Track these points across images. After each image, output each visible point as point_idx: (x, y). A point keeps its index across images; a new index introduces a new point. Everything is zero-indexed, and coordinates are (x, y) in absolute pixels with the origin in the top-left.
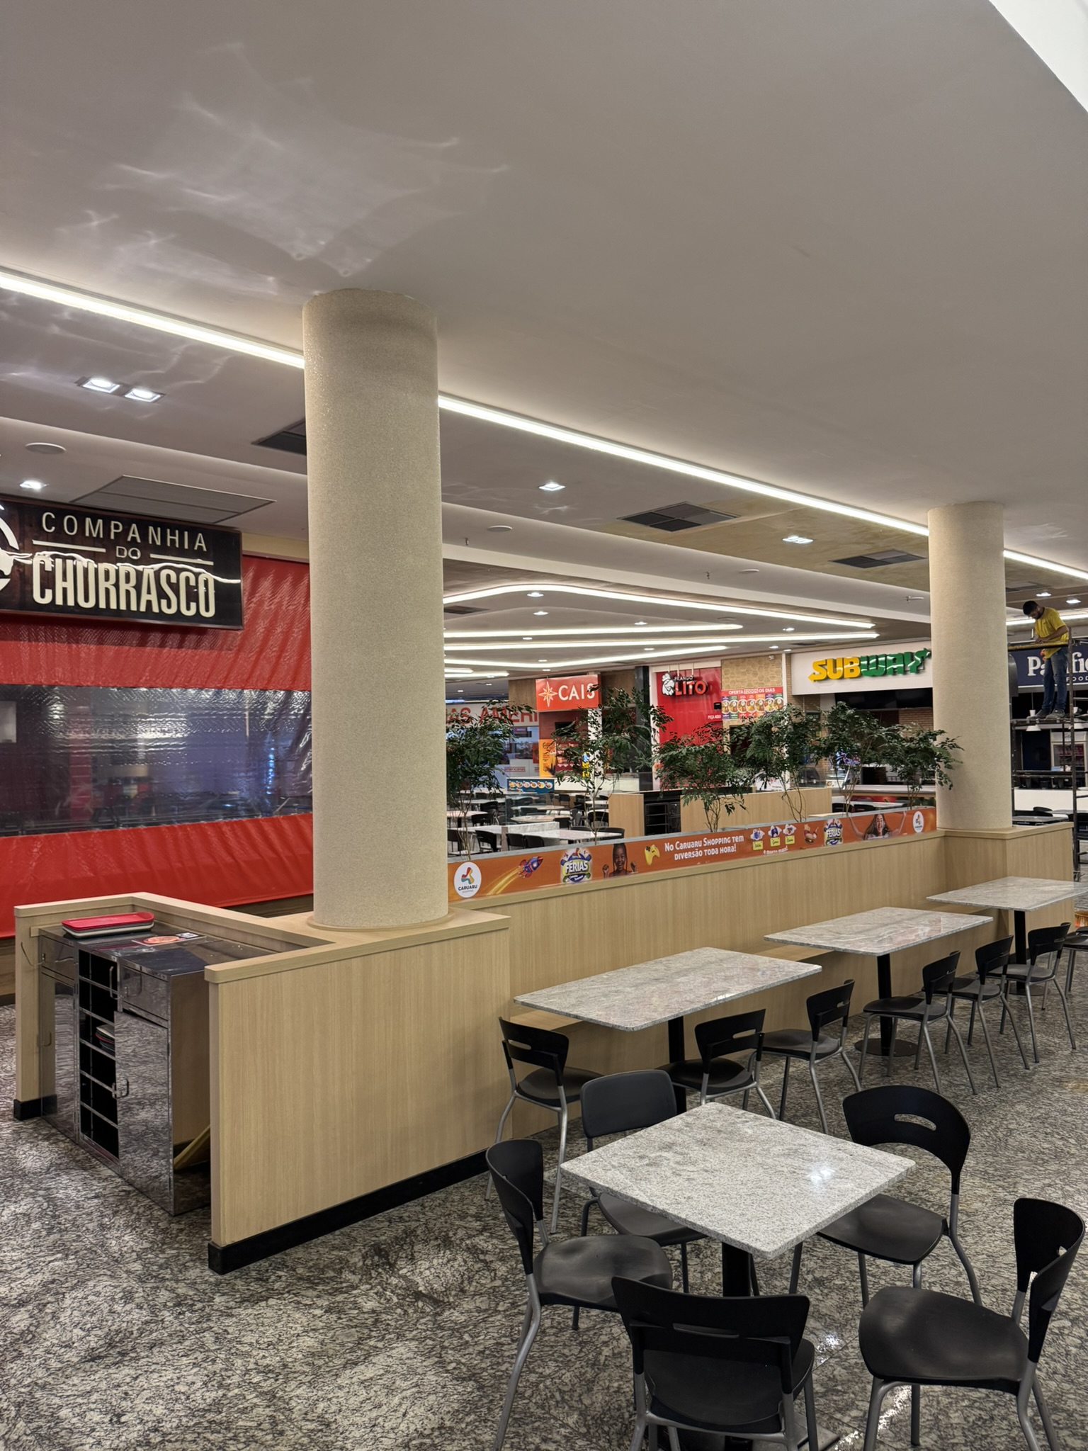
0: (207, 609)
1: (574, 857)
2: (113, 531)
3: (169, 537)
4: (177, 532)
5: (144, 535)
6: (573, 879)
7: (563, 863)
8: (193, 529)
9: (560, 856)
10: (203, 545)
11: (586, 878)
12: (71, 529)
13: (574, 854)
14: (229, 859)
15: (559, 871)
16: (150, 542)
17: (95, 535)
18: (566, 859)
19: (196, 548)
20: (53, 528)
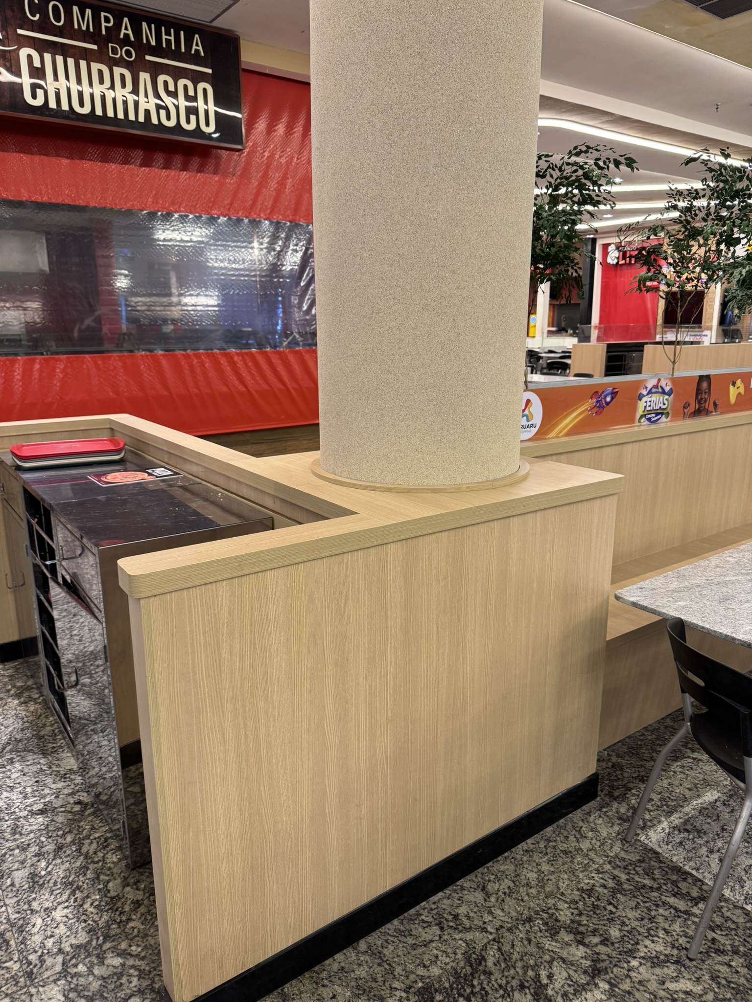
0: (207, 124)
1: (654, 390)
2: (104, 24)
3: (164, 37)
4: (172, 30)
5: (137, 32)
6: (649, 419)
7: (640, 397)
8: (190, 29)
9: (638, 388)
10: (200, 48)
11: (664, 419)
12: (58, 18)
13: (654, 387)
14: (241, 388)
15: (635, 408)
16: (145, 41)
17: (84, 28)
18: (645, 392)
19: (193, 52)
20: (38, 16)
